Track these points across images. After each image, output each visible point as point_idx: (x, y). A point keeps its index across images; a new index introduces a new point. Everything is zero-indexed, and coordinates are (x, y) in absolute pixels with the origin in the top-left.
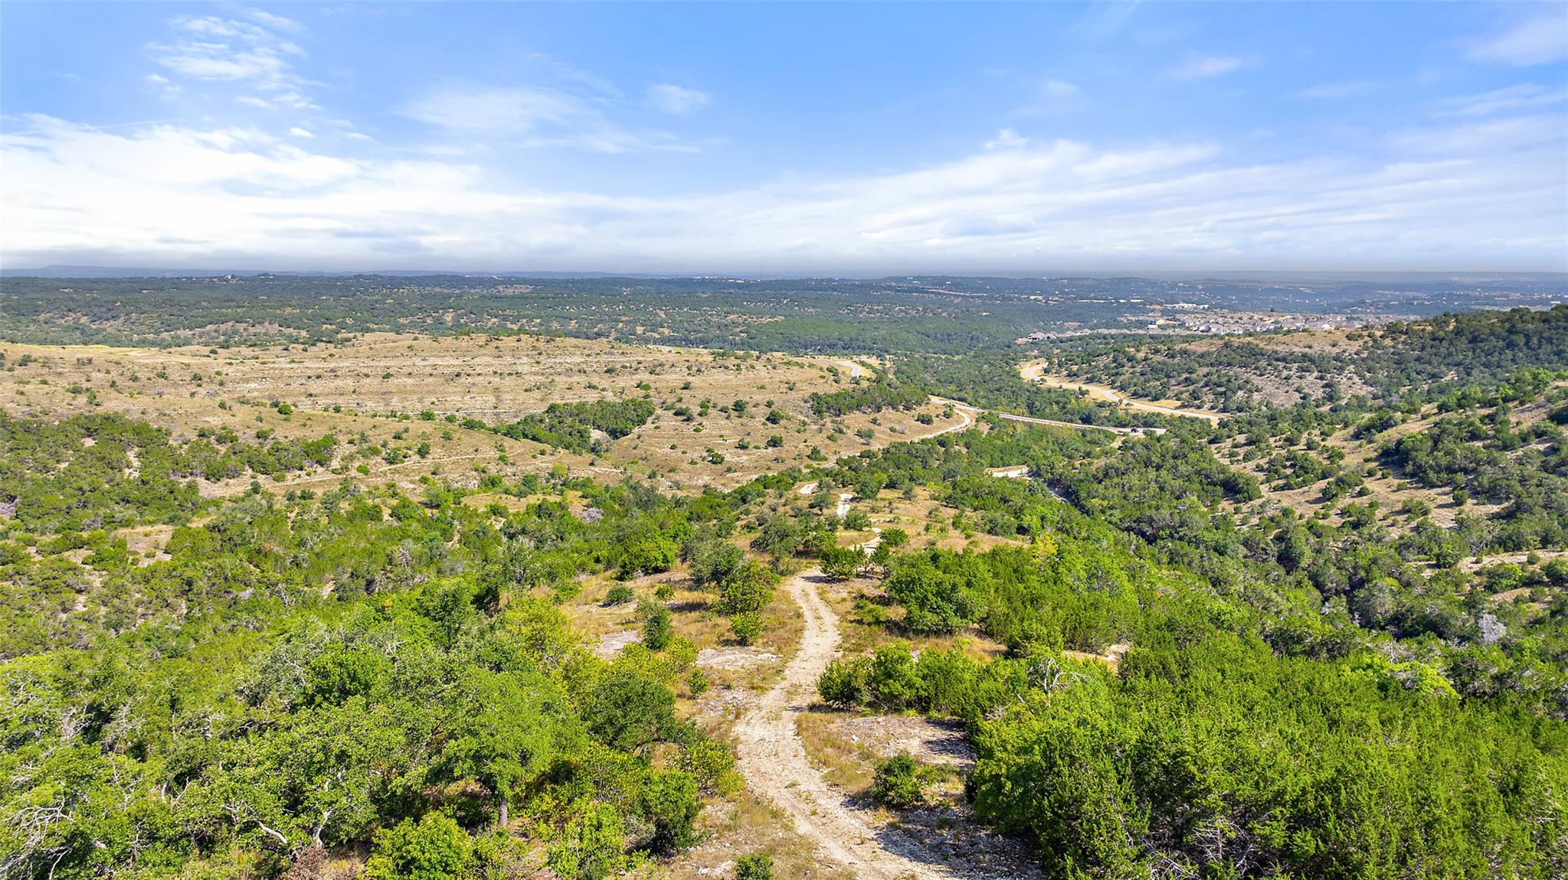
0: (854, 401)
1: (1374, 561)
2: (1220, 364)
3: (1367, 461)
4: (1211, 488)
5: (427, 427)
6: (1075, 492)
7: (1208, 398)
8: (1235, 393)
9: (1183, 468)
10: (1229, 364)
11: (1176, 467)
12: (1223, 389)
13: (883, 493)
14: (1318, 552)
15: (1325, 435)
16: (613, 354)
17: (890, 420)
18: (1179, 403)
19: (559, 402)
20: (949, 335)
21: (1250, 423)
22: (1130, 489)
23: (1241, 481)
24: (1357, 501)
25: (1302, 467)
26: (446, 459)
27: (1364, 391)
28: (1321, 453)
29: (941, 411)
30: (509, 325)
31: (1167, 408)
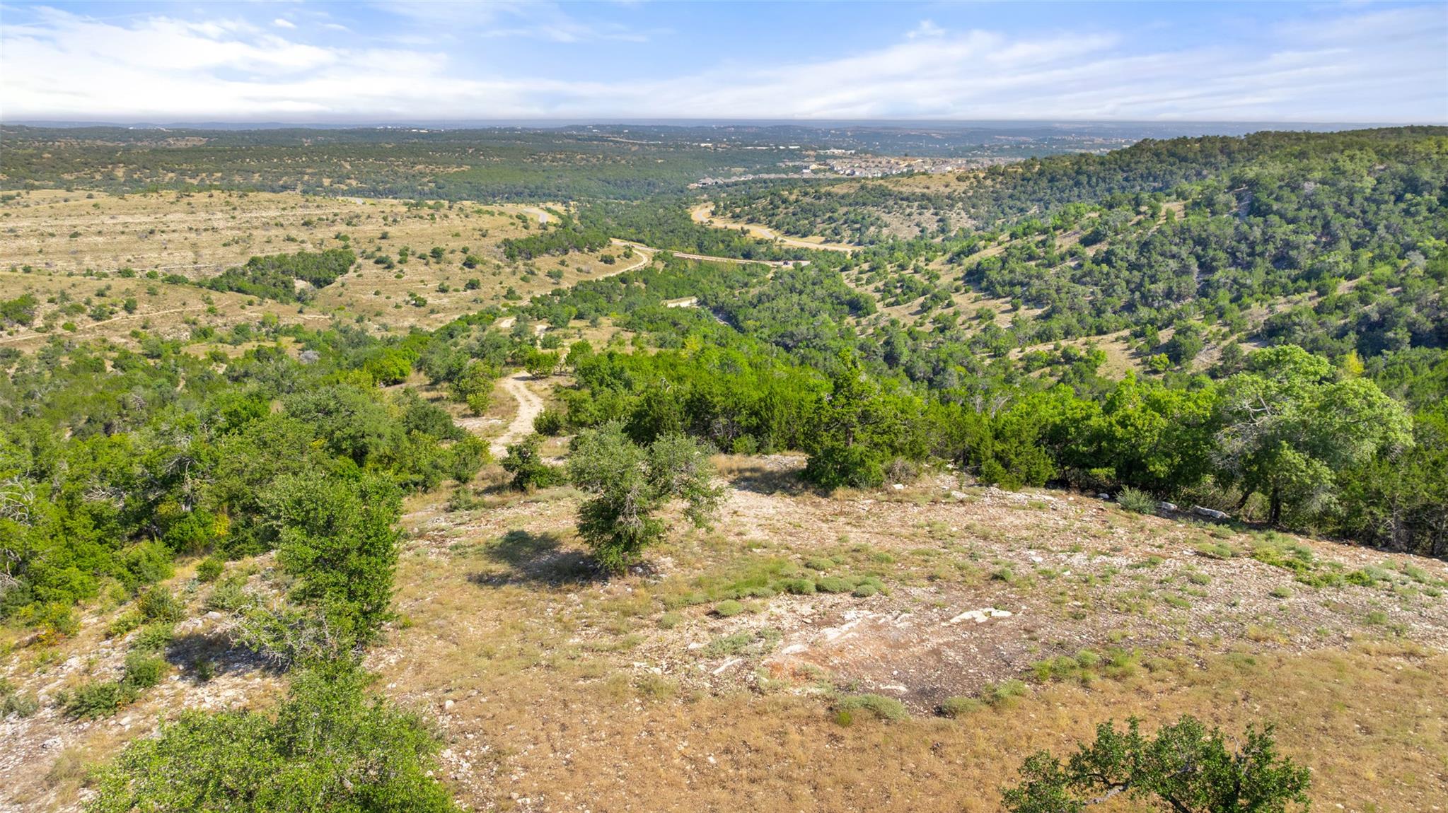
0: (543, 245)
1: (951, 355)
2: (857, 204)
3: (955, 280)
4: (839, 307)
5: (129, 284)
6: (735, 317)
7: (847, 233)
8: (868, 229)
9: (820, 292)
10: (864, 204)
11: (814, 292)
12: (858, 226)
13: (573, 323)
14: (914, 351)
15: (928, 260)
16: (308, 207)
17: (577, 262)
18: (823, 239)
19: (259, 255)
20: (628, 182)
21: (875, 254)
22: (778, 311)
23: (862, 300)
24: (945, 311)
25: (908, 287)
26: (154, 313)
27: (969, 224)
28: (924, 275)
29: (621, 252)
30: (188, 180)
31: (813, 243)
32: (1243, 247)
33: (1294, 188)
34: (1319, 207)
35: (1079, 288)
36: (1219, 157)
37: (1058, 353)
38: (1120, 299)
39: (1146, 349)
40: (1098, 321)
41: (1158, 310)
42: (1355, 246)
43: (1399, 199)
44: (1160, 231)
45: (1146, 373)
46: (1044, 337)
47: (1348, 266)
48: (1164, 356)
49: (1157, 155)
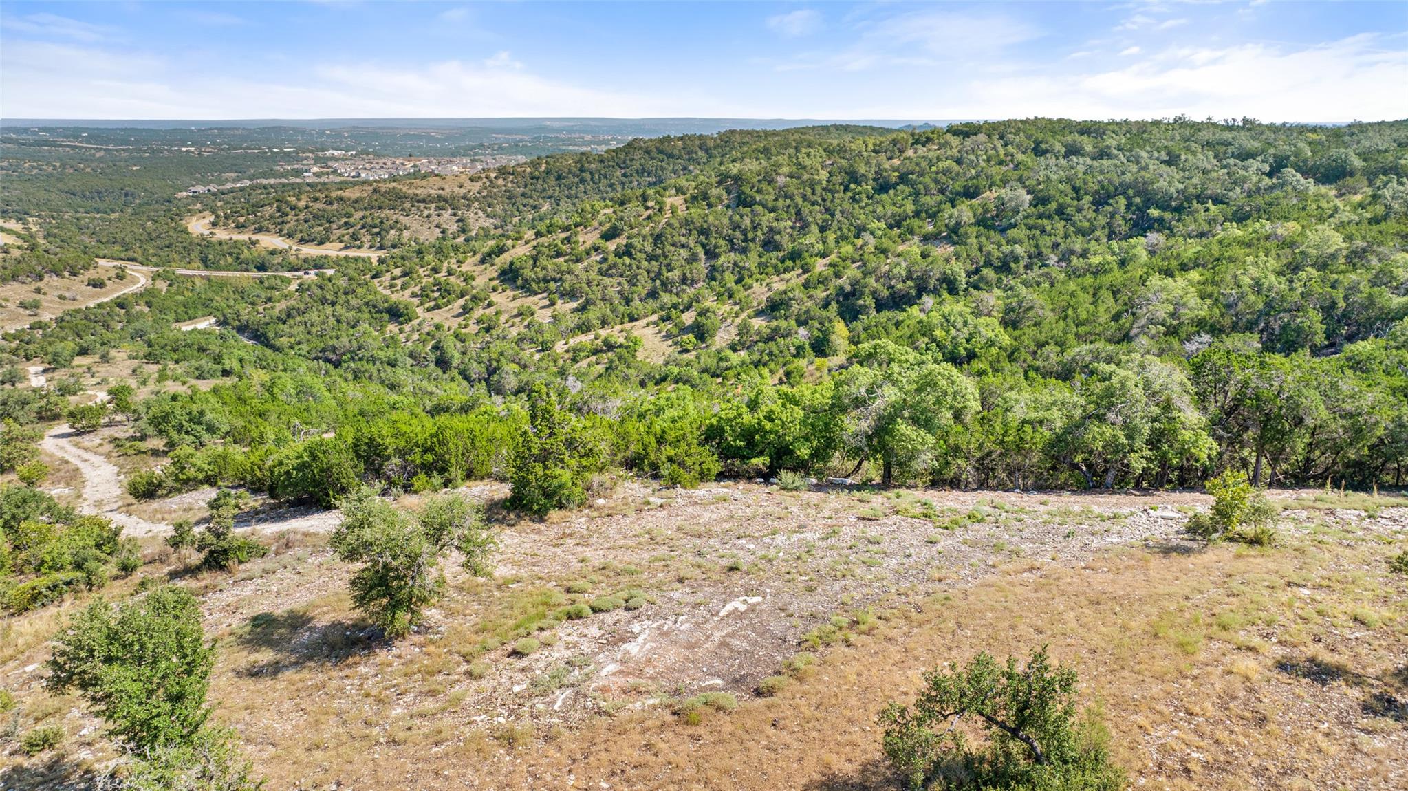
1: (502, 354)
2: (372, 207)
3: (491, 280)
4: (378, 315)
6: (264, 335)
7: (366, 238)
8: (388, 232)
9: (354, 302)
10: (380, 208)
11: (348, 302)
12: (377, 230)
14: (464, 353)
15: (459, 262)
17: (57, 288)
18: (342, 245)
20: (99, 192)
21: (403, 258)
22: (312, 325)
23: (401, 307)
24: (487, 311)
25: (445, 290)
27: (488, 223)
28: (459, 277)
29: (113, 273)
31: (332, 250)
32: (738, 234)
33: (771, 182)
34: (791, 197)
35: (607, 280)
36: (699, 153)
37: (599, 342)
38: (644, 287)
39: (675, 331)
40: (627, 310)
41: (677, 294)
42: (823, 229)
43: (846, 189)
44: (669, 224)
45: (680, 352)
46: (584, 328)
47: (820, 247)
48: (691, 336)
49: (648, 152)
